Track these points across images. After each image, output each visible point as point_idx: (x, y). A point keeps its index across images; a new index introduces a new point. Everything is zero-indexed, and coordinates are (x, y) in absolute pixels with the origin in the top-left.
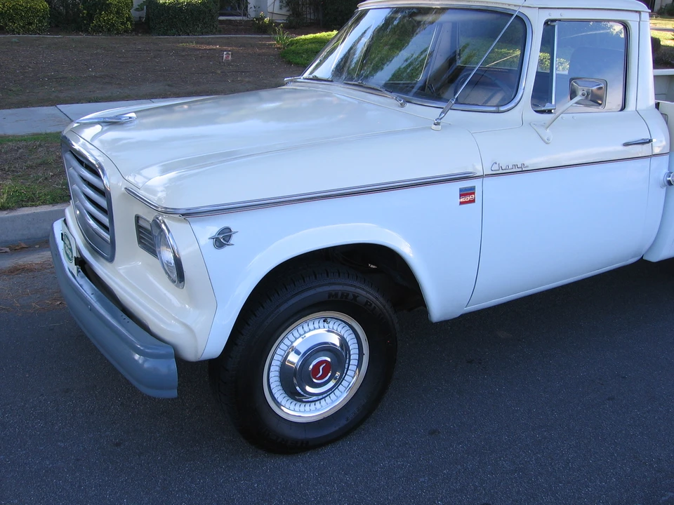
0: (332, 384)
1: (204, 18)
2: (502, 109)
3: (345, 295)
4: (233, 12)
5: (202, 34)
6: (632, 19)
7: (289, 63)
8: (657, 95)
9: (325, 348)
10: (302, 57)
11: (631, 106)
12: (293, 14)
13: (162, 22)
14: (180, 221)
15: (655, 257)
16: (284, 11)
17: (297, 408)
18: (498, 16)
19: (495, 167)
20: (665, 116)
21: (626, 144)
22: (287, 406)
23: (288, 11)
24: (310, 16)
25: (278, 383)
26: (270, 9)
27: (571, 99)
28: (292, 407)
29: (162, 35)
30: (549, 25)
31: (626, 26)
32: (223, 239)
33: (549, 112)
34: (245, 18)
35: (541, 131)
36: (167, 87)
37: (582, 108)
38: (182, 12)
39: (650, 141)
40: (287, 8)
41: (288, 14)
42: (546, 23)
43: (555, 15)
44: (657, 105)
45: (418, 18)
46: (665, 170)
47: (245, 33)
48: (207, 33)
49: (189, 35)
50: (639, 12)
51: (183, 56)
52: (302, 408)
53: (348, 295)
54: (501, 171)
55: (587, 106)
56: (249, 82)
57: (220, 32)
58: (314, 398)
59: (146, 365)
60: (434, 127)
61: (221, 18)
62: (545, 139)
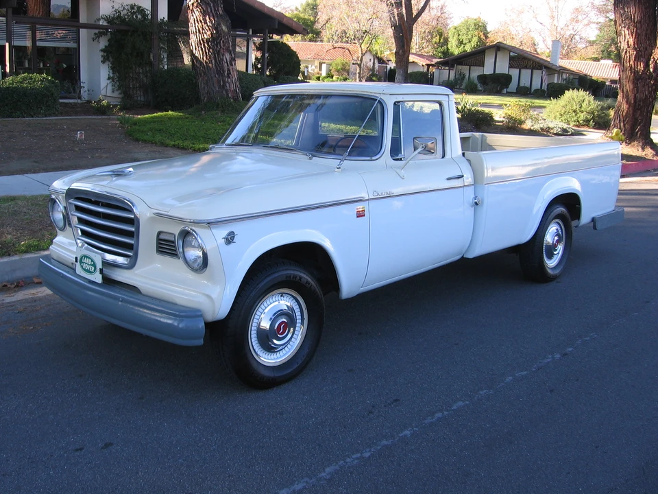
0: (290, 335)
1: (47, 101)
2: (374, 158)
3: (288, 276)
4: (68, 95)
5: (46, 116)
6: (444, 99)
7: (137, 140)
8: (463, 149)
9: (281, 313)
10: (147, 135)
11: (448, 155)
12: (125, 96)
13: (6, 105)
14: (205, 227)
15: (471, 255)
16: (116, 94)
17: (272, 357)
18: (363, 99)
19: (375, 194)
20: (469, 161)
21: (448, 179)
22: (264, 356)
23: (120, 94)
24: (140, 97)
25: (257, 342)
26: (103, 92)
27: (415, 150)
28: (266, 357)
29: (6, 117)
30: (396, 104)
31: (441, 104)
32: (230, 239)
33: (401, 159)
34: (79, 101)
35: (398, 171)
36: (35, 164)
37: (422, 156)
38: (25, 96)
39: (463, 176)
40: (119, 91)
41: (120, 96)
42: (395, 103)
43: (400, 98)
44: (463, 154)
45: (306, 102)
46: (473, 196)
47: (85, 114)
48: (50, 115)
49: (32, 117)
50: (448, 95)
51: (36, 136)
52: (275, 356)
53: (290, 276)
54: (378, 197)
55: (425, 154)
56: (107, 157)
57: (61, 114)
58: (281, 347)
59: (181, 326)
60: (337, 170)
61: (61, 101)
62: (402, 176)
